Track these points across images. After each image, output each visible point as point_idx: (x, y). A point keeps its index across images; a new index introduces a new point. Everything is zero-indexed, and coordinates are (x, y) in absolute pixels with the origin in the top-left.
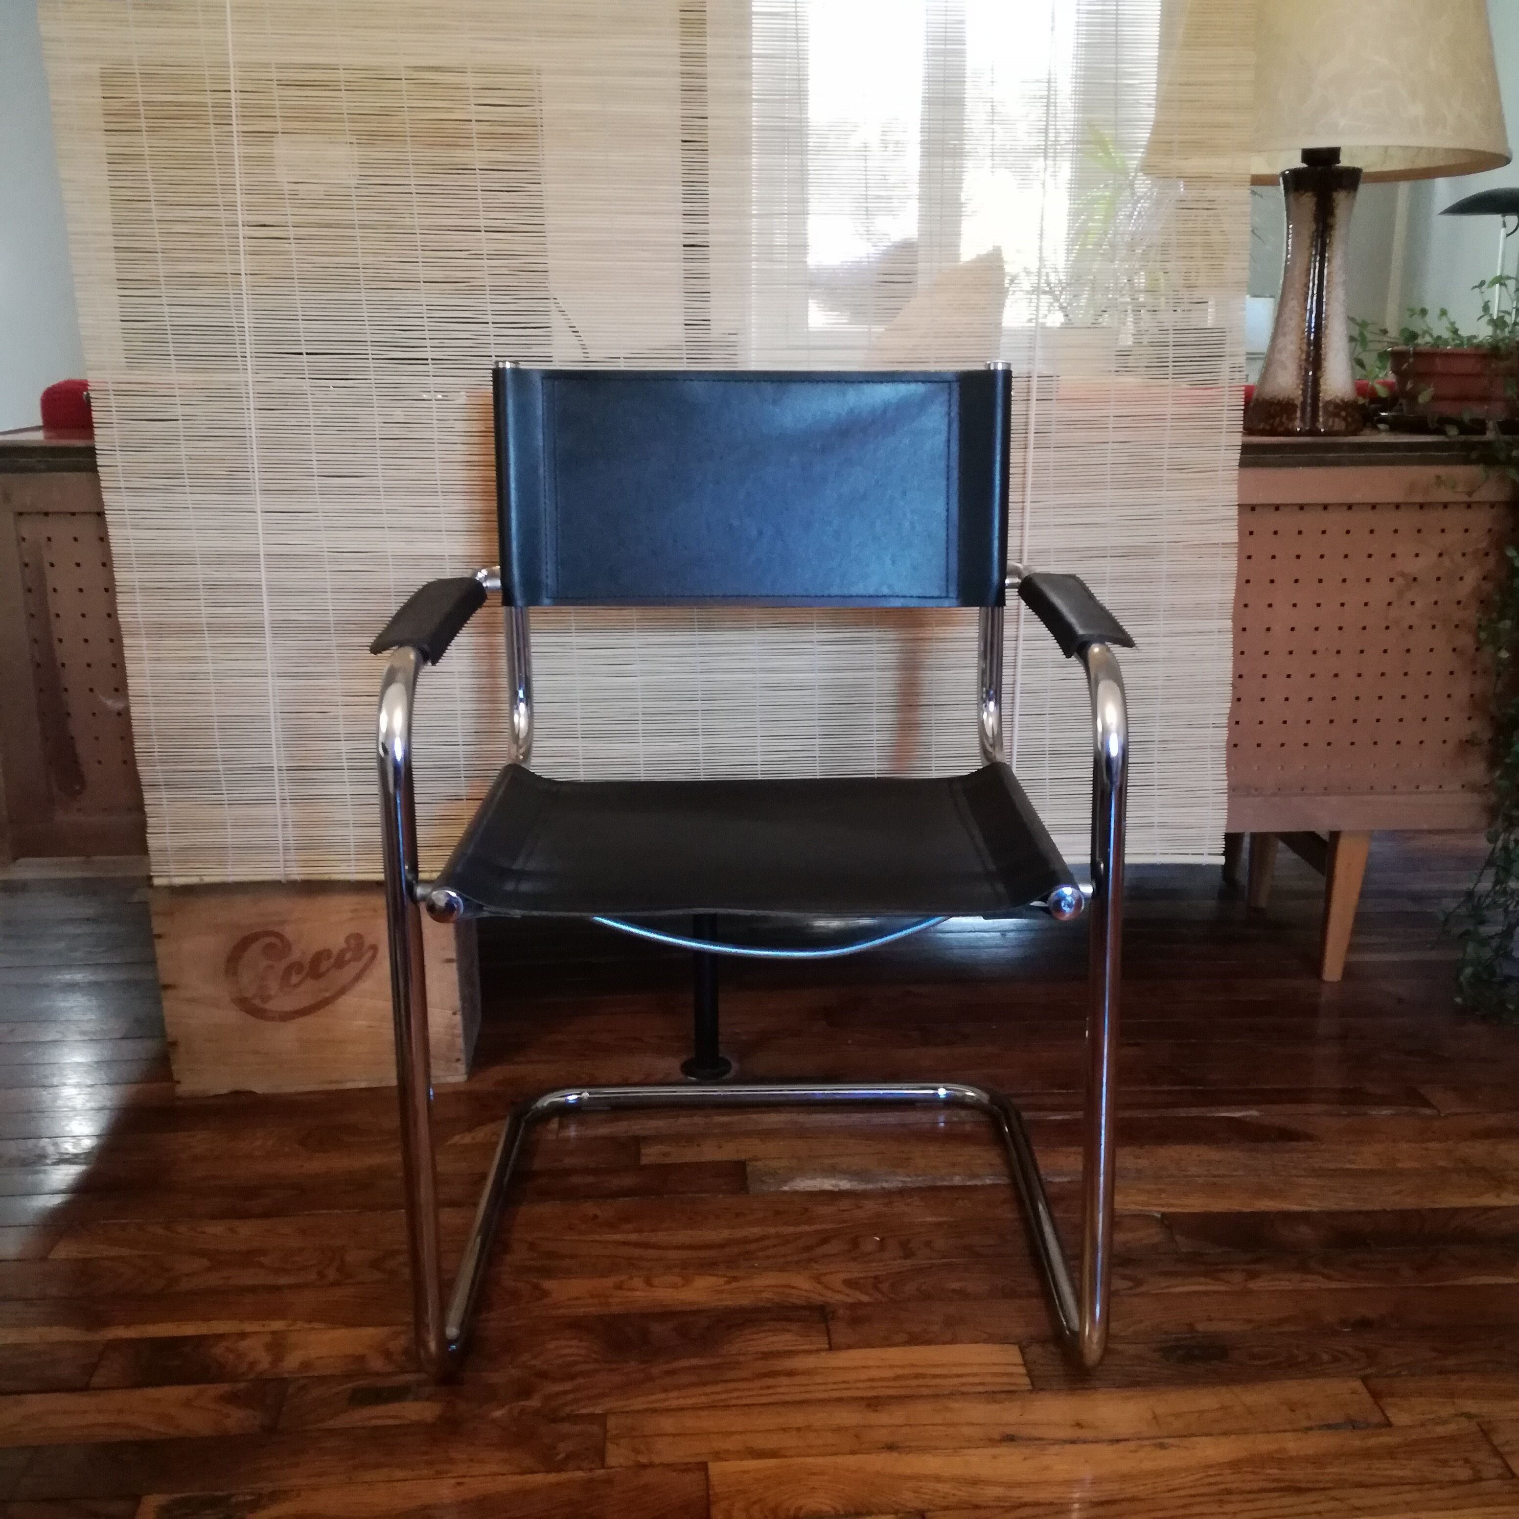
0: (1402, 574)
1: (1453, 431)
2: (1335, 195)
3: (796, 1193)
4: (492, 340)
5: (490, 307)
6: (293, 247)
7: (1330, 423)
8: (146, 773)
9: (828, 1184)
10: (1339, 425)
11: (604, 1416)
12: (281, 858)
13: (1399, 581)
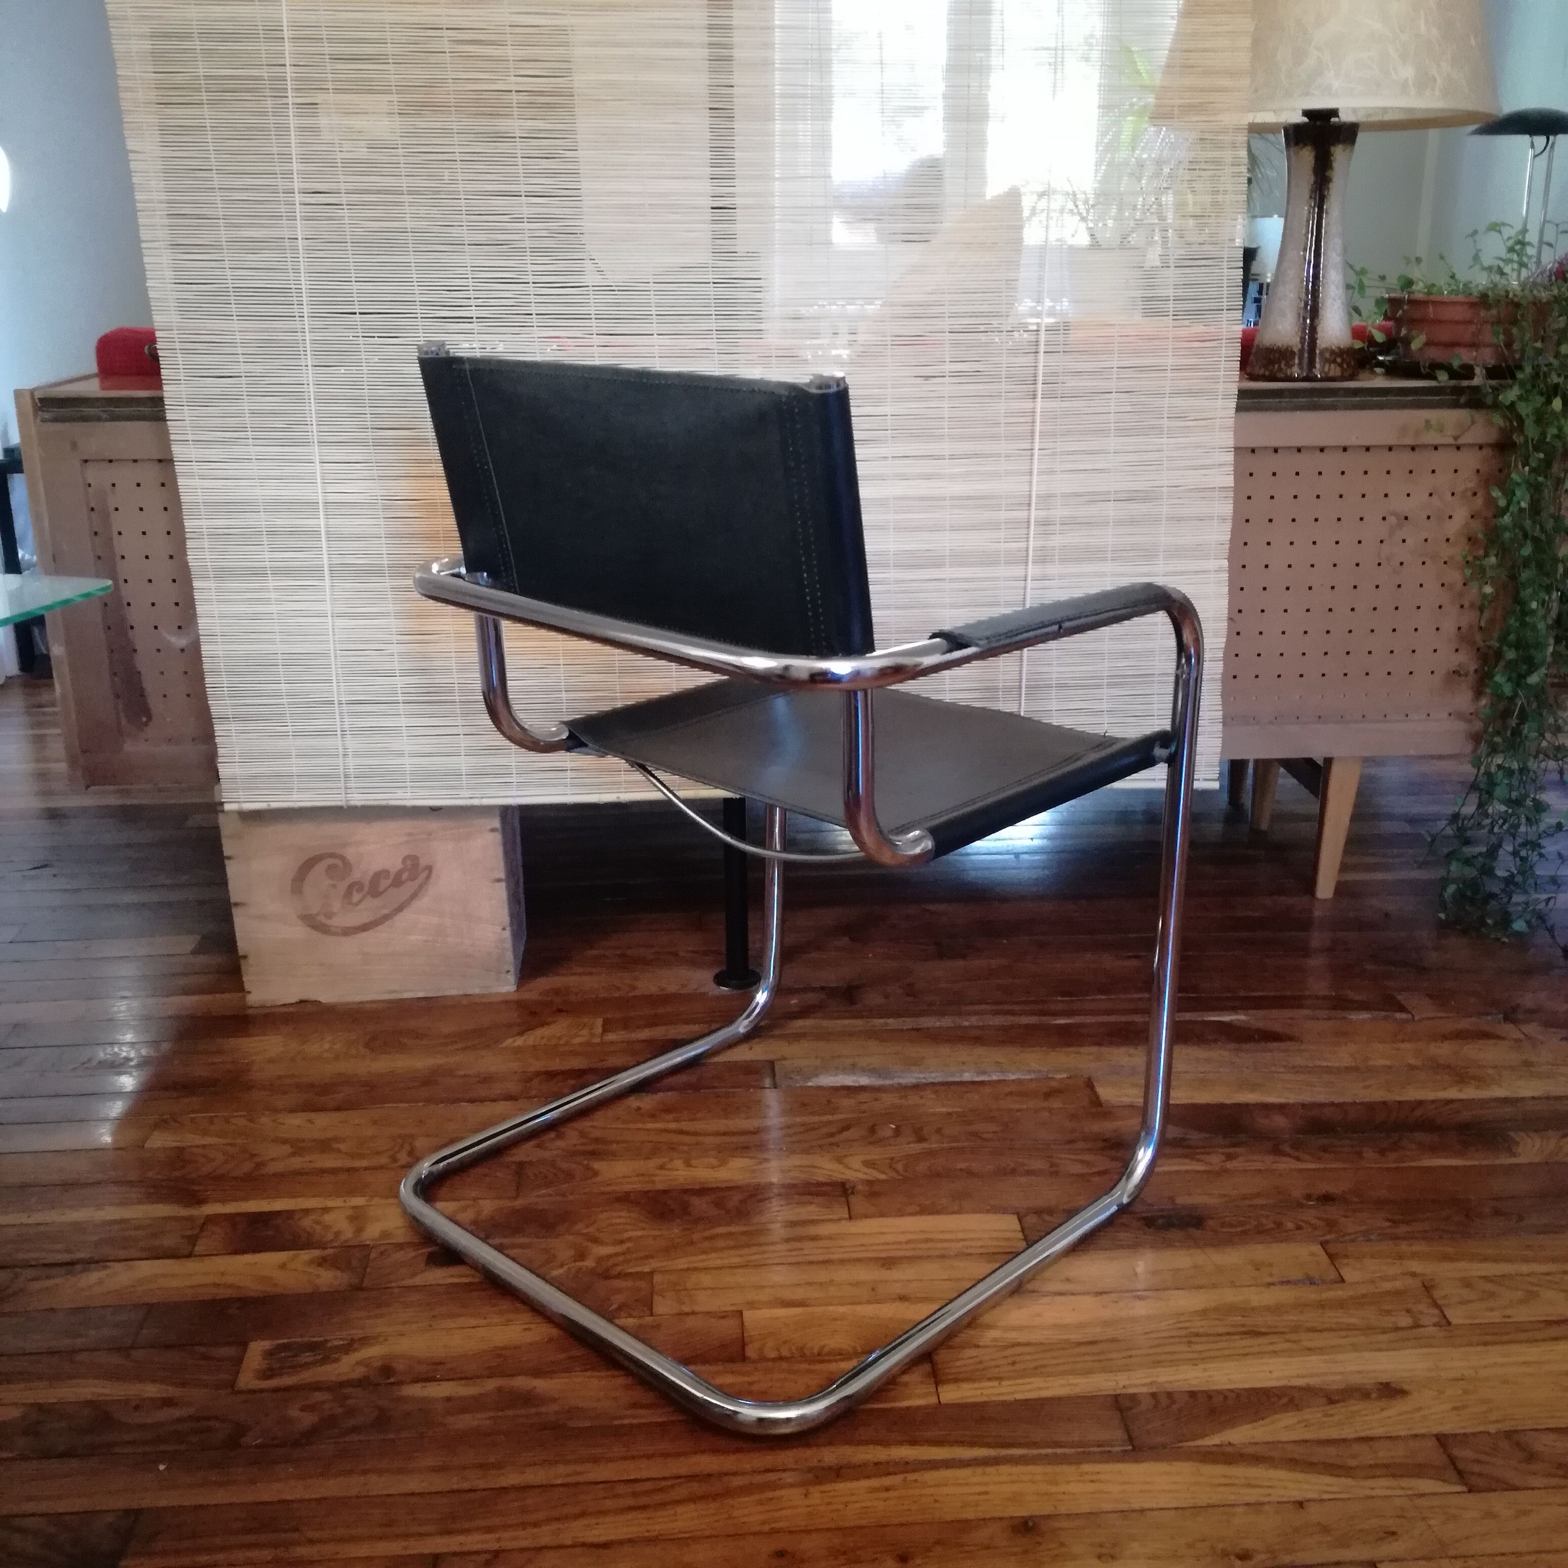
0: (1393, 514)
1: (1443, 377)
2: (1333, 149)
3: (820, 1088)
4: (533, 299)
5: (531, 268)
6: (346, 213)
7: (1326, 369)
8: (217, 707)
9: (848, 1080)
10: (1334, 370)
11: (651, 1273)
12: (342, 785)
13: (1392, 520)
